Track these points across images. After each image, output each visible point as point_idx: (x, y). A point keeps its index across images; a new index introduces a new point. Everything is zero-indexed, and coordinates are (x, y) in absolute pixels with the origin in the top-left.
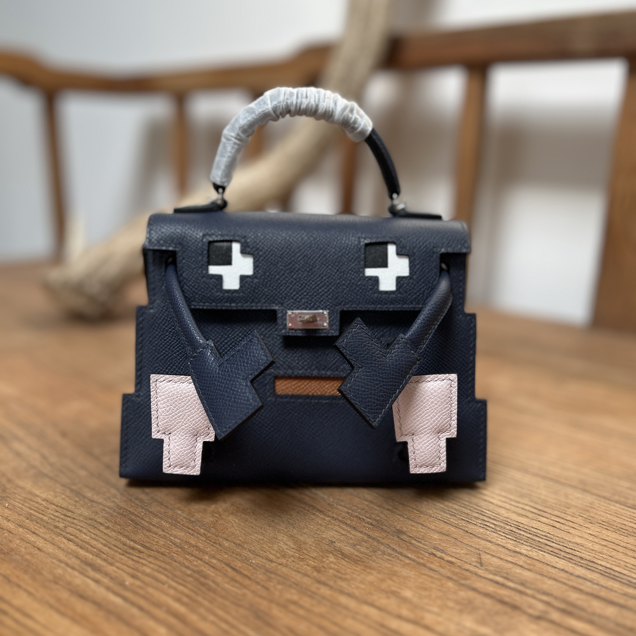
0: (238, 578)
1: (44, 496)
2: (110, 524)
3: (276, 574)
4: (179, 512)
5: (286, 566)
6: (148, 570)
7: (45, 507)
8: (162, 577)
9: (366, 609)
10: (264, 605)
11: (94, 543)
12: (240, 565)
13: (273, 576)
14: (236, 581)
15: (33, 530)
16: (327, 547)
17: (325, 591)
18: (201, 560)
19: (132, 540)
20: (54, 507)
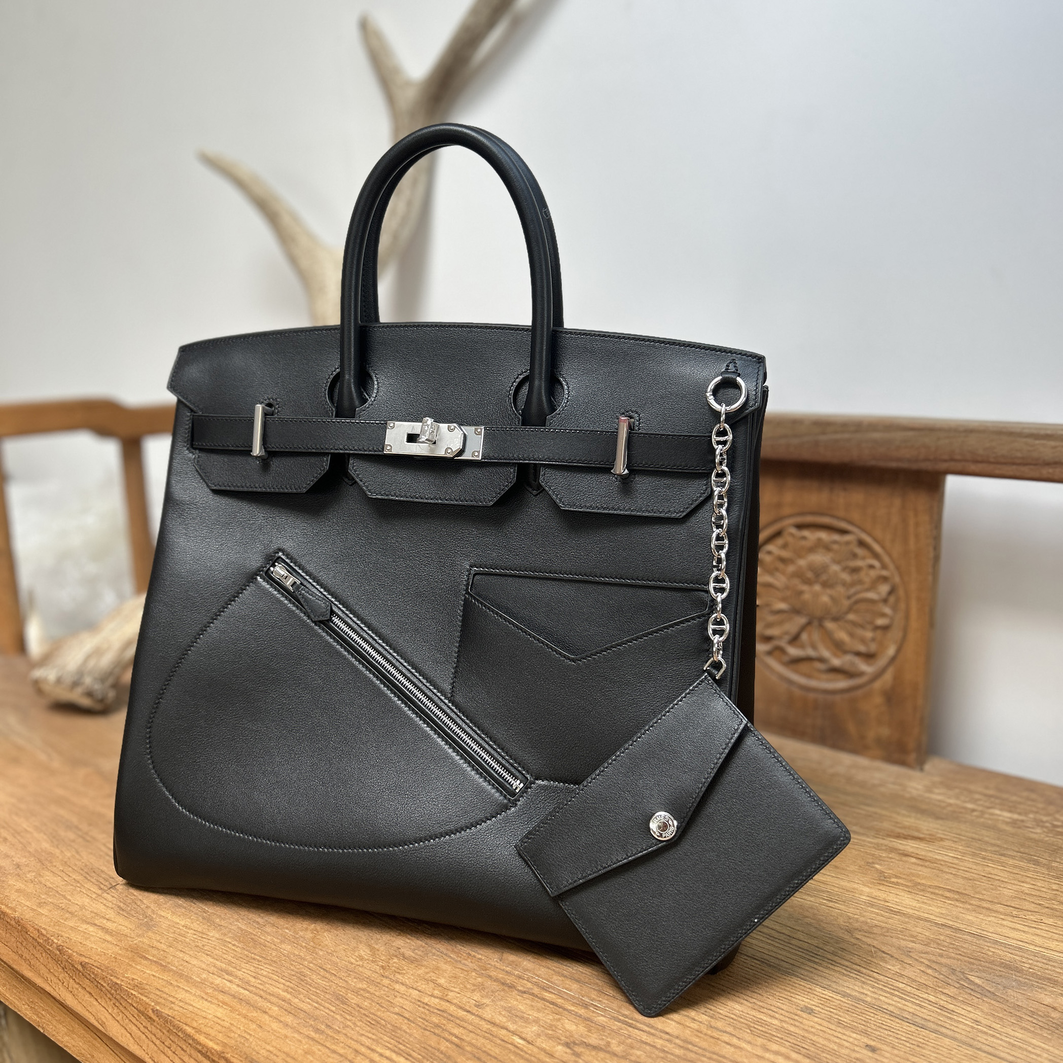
0: (327, 975)
1: (183, 923)
2: (236, 943)
3: (356, 973)
4: (287, 931)
5: (363, 966)
6: (265, 973)
7: (184, 931)
8: (275, 977)
9: (411, 990)
10: (342, 992)
11: (225, 956)
12: (329, 967)
13: (351, 973)
14: (326, 978)
15: (180, 949)
16: (394, 952)
17: (386, 982)
18: (302, 965)
19: (252, 953)
20: (192, 931)
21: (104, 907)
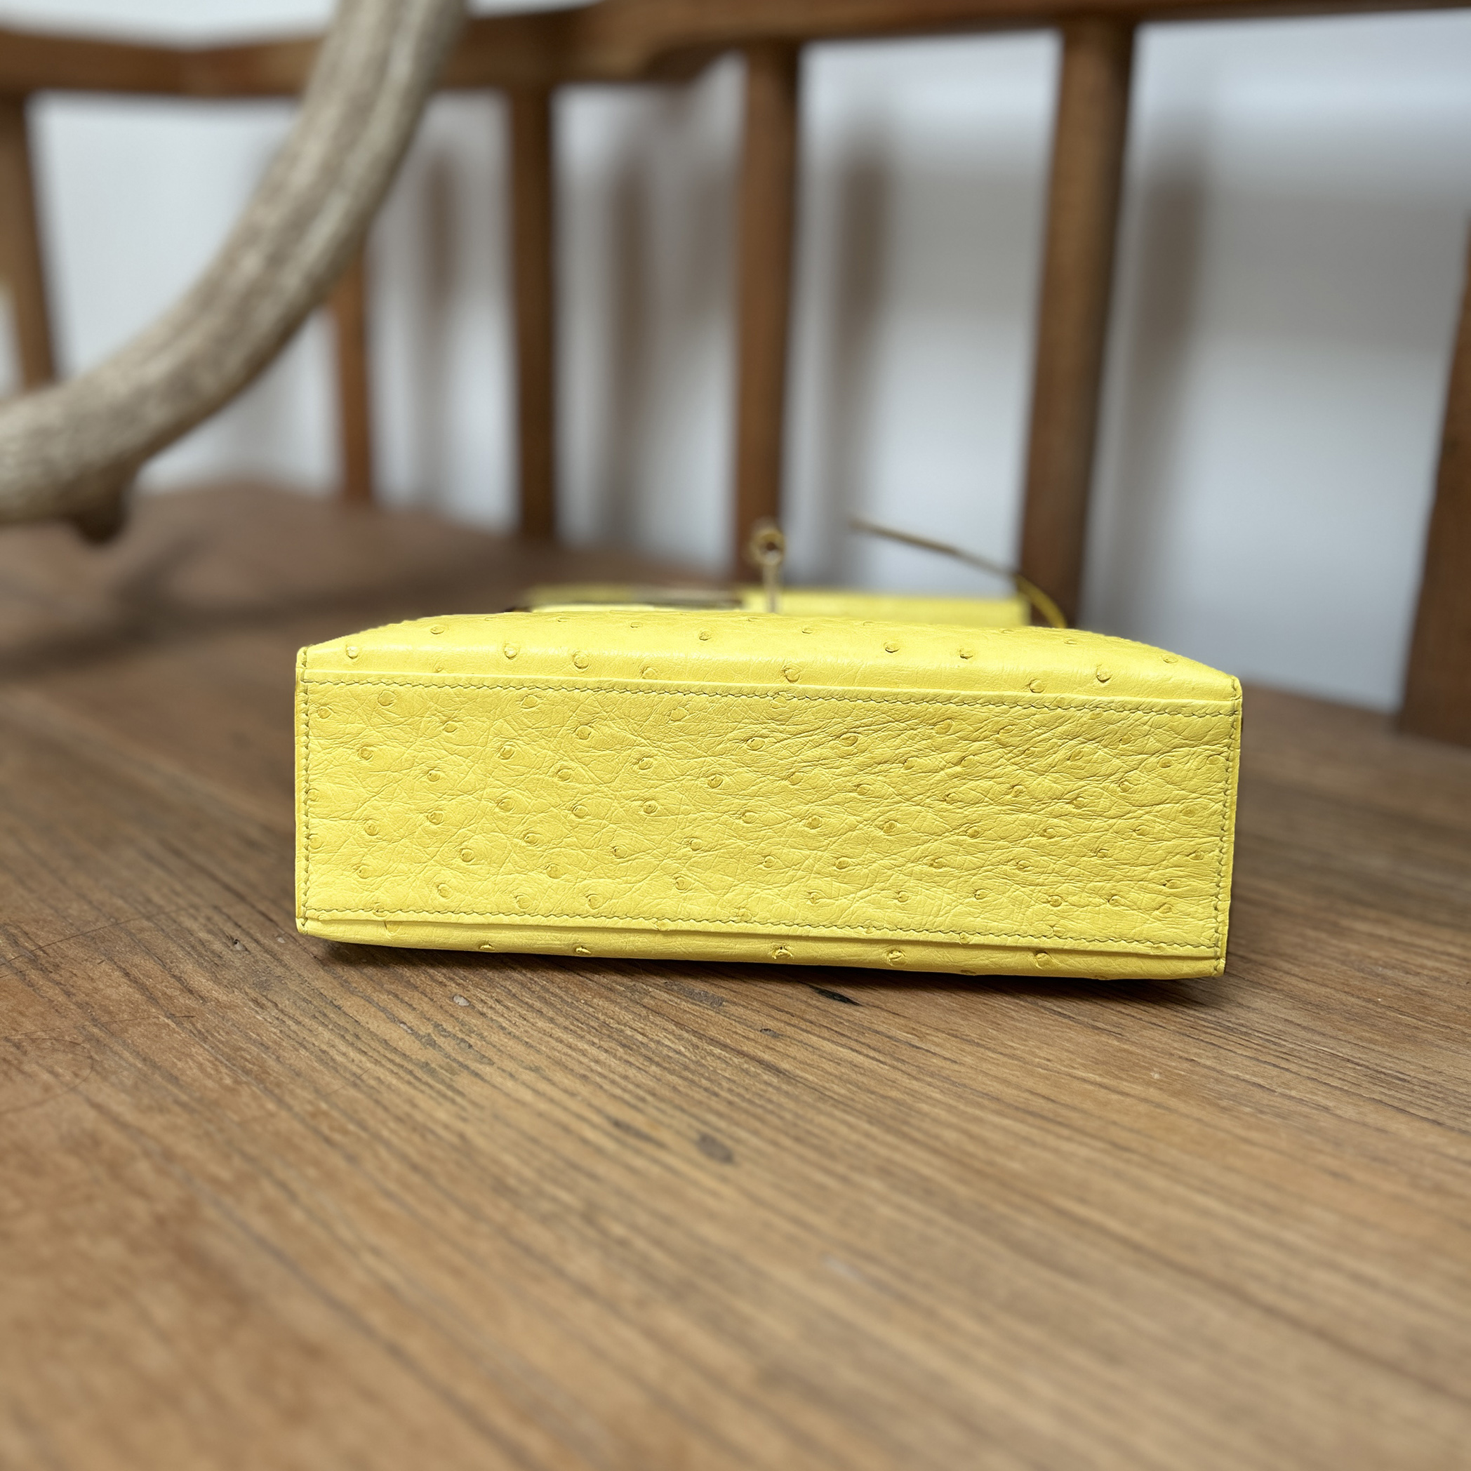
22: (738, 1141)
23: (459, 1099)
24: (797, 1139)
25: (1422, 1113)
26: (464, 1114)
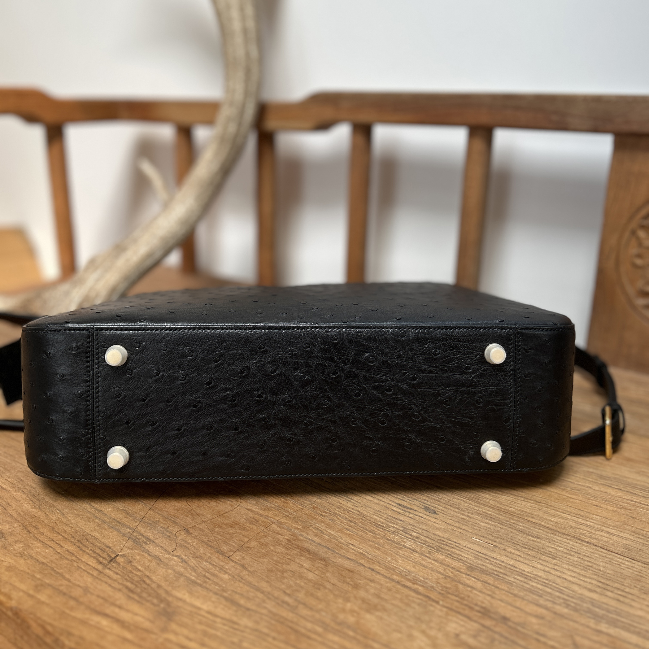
21: (109, 588)
22: (436, 508)
23: (352, 501)
24: (451, 506)
25: (615, 487)
26: (356, 505)
